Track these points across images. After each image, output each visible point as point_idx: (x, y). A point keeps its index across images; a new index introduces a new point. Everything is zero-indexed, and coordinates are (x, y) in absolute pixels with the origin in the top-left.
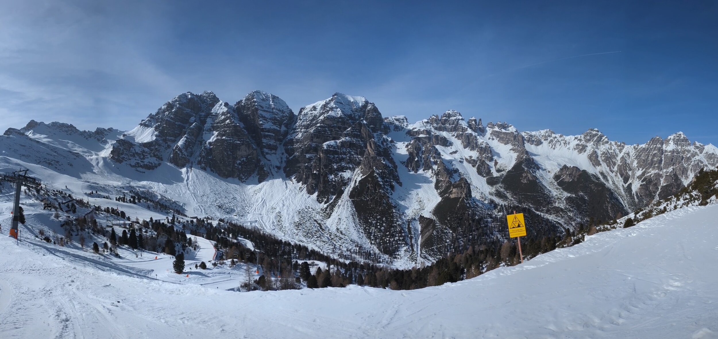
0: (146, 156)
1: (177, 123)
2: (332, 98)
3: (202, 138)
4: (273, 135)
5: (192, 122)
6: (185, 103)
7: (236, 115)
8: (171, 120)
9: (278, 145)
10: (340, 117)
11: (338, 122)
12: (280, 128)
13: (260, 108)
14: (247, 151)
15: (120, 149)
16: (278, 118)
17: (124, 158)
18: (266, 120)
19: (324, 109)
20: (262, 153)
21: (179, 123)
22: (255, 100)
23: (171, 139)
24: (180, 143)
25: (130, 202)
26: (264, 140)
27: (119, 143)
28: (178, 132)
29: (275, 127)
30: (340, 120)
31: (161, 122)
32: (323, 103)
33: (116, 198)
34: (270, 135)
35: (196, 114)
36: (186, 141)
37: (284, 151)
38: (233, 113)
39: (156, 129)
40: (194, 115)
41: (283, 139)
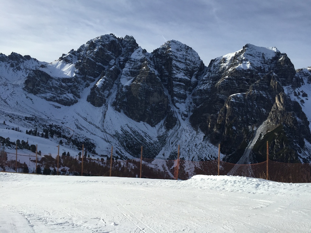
0: (64, 91)
1: (97, 63)
2: (242, 49)
3: (120, 81)
4: (184, 84)
5: (112, 64)
6: (107, 44)
7: (152, 63)
8: (92, 60)
9: (188, 95)
10: (249, 70)
11: (247, 74)
12: (191, 79)
13: (174, 58)
14: (159, 97)
15: (36, 80)
16: (190, 69)
17: (40, 89)
18: (179, 70)
19: (234, 61)
20: (173, 100)
21: (100, 64)
22: (170, 49)
23: (90, 79)
24: (98, 84)
25: (42, 136)
26: (176, 89)
27: (36, 74)
28: (98, 72)
29: (186, 78)
30: (249, 73)
31: (82, 60)
32: (233, 55)
33: (27, 131)
34: (180, 85)
35: (116, 57)
36: (104, 82)
37: (191, 101)
38: (150, 60)
39: (77, 65)
40: (114, 58)
41: (193, 89)
